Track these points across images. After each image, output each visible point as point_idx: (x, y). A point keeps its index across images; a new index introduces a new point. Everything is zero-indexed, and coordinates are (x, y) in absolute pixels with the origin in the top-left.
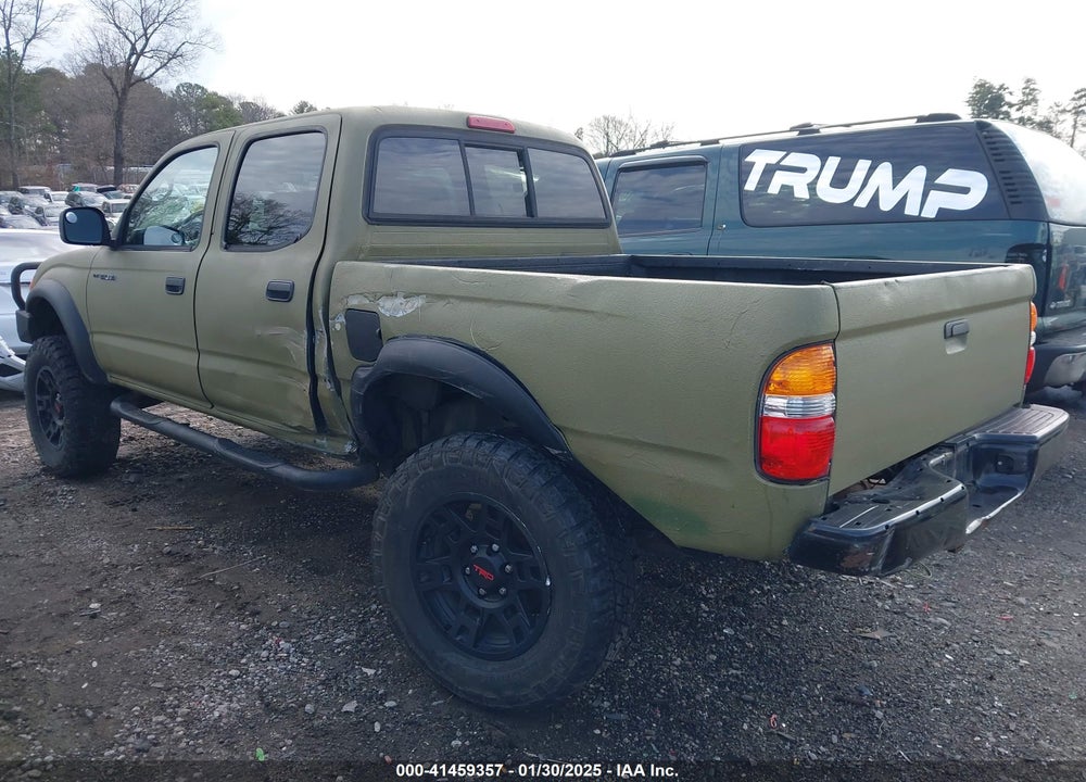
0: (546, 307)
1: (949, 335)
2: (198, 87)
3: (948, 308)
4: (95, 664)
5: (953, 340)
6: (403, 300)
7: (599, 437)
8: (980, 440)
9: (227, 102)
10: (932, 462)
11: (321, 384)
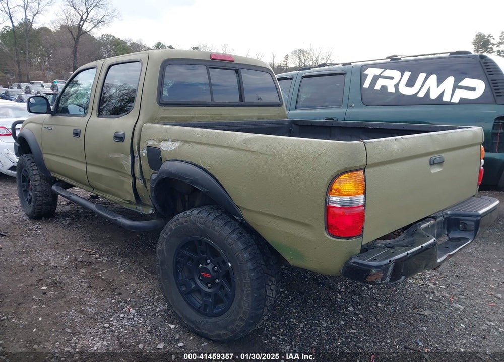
0: (232, 148)
1: (433, 164)
2: (111, 36)
3: (432, 150)
4: (40, 319)
5: (435, 166)
6: (171, 143)
7: (256, 212)
8: (450, 214)
9: (124, 43)
10: (422, 226)
11: (137, 181)
